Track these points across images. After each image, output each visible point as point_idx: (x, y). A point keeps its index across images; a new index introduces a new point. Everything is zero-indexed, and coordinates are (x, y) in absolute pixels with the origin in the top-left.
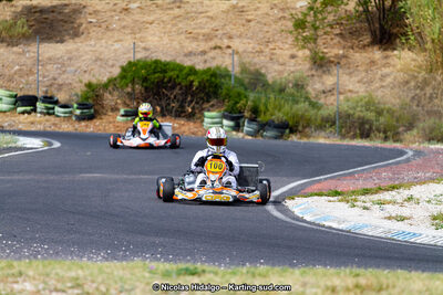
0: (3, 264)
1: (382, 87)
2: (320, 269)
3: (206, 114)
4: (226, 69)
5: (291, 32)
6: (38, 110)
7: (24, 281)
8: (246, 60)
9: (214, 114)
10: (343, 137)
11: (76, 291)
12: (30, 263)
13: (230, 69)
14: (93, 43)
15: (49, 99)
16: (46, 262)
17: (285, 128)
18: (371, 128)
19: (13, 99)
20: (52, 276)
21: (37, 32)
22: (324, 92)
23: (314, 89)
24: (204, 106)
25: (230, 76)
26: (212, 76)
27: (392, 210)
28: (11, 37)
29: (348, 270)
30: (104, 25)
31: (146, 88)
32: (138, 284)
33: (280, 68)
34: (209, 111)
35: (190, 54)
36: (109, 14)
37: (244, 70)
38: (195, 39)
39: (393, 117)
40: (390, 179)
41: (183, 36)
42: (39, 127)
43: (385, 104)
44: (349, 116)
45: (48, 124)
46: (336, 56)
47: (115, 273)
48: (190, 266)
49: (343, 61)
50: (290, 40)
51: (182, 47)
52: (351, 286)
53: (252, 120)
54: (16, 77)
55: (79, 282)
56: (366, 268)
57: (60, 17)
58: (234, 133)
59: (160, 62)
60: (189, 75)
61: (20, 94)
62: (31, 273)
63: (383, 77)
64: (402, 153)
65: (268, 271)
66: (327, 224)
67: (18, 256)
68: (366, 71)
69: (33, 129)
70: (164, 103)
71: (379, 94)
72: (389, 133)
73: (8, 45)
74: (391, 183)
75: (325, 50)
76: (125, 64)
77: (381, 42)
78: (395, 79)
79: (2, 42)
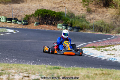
0: (6, 64)
1: (106, 18)
3: (58, 24)
5: (82, 3)
6: (13, 22)
7: (12, 69)
8: (69, 10)
9: (60, 24)
10: (95, 31)
11: (26, 73)
12: (13, 64)
13: (65, 12)
14: (28, 4)
15: (16, 19)
16: (18, 64)
17: (79, 29)
18: (102, 29)
19: (6, 19)
20: (20, 68)
21: (13, 1)
22: (90, 19)
23: (87, 18)
25: (65, 14)
26: (60, 14)
27: (109, 52)
28: (5, 2)
29: (100, 69)
31: (42, 17)
32: (43, 71)
33: (79, 12)
34: (59, 23)
35: (54, 8)
37: (69, 13)
38: (56, 4)
39: (108, 26)
40: (108, 43)
41: (52, 3)
42: (13, 27)
43: (106, 23)
44: (97, 26)
45: (15, 26)
46: (94, 9)
47: (37, 68)
49: (95, 12)
50: (81, 5)
51: (52, 6)
52: (101, 73)
53: (70, 26)
54: (7, 13)
55: (27, 70)
59: (46, 10)
60: (53, 14)
61: (8, 17)
62: (14, 67)
63: (106, 15)
64: (111, 36)
66: (92, 55)
67: (9, 62)
68: (102, 14)
69: (11, 27)
70: (47, 21)
71: (105, 20)
72: (107, 31)
73: (5, 4)
74: (109, 45)
75: (91, 8)
76: (36, 10)
77: (106, 6)
78: (109, 16)
79: (3, 3)
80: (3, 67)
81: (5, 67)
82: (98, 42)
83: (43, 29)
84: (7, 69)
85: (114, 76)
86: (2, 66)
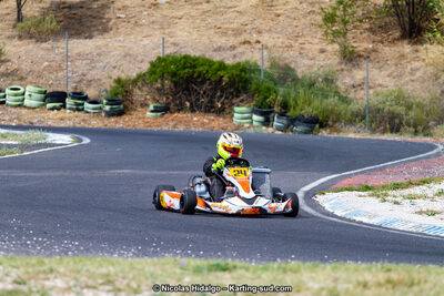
0: (34, 260)
1: (412, 81)
2: (351, 264)
3: (236, 109)
4: (256, 64)
5: (320, 26)
6: (68, 106)
7: (56, 278)
8: (276, 55)
9: (243, 109)
10: (373, 131)
11: (107, 288)
12: (61, 259)
13: (259, 63)
14: (121, 38)
15: (79, 96)
16: (77, 259)
17: (315, 123)
18: (401, 123)
19: (42, 96)
20: (83, 272)
21: (65, 28)
22: (354, 87)
23: (344, 84)
24: (234, 101)
25: (260, 71)
26: (242, 71)
27: (423, 204)
28: (39, 33)
29: (379, 265)
30: (133, 21)
31: (175, 84)
33: (310, 62)
34: (238, 106)
35: (219, 49)
36: (137, 9)
37: (274, 65)
38: (225, 34)
39: (423, 111)
40: (421, 173)
41: (212, 32)
42: (69, 124)
43: (415, 98)
44: (379, 110)
45: (77, 120)
46: (366, 50)
47: (147, 269)
48: (221, 261)
49: (373, 56)
50: (319, 35)
51: (211, 42)
52: (382, 281)
53: (282, 115)
54: (45, 73)
55: (111, 279)
56: (397, 263)
57: (89, 13)
58: (264, 128)
59: (189, 57)
60: (218, 70)
61: (49, 90)
62: (62, 270)
63: (413, 71)
64: (432, 147)
65: (299, 267)
66: (358, 219)
67: (48, 253)
68: (396, 65)
69: (63, 125)
70: (193, 98)
71: (409, 88)
72: (419, 127)
73: (37, 41)
74: (421, 178)
75: (355, 45)
76: (154, 60)
77: (410, 36)
78: (425, 73)
79: (31, 38)
80: (22, 270)
81: (30, 270)
82: (380, 169)
83: (181, 128)
84: (35, 276)
85: (431, 289)
86: (18, 268)
